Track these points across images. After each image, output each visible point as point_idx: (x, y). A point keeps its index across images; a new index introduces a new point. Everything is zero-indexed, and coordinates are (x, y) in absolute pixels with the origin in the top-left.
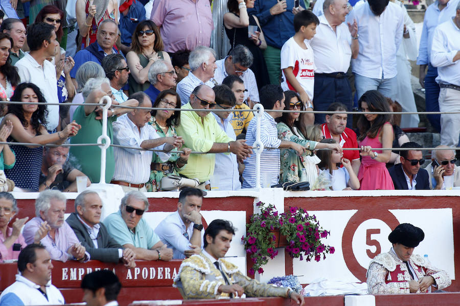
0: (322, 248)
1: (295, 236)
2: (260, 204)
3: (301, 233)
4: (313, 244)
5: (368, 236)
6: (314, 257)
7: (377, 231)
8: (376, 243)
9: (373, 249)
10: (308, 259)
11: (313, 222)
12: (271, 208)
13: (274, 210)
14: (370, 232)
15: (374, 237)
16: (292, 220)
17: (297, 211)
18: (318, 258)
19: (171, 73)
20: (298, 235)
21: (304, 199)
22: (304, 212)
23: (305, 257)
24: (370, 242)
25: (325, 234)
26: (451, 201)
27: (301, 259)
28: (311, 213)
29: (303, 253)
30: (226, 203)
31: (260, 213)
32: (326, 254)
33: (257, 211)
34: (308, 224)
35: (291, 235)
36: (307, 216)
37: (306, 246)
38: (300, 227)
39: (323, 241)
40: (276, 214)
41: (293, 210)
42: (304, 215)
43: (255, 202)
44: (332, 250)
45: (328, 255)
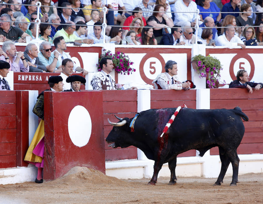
0: (130, 69)
1: (119, 64)
2: (104, 50)
3: (122, 63)
4: (126, 68)
5: (151, 65)
6: (127, 73)
7: (154, 63)
8: (154, 68)
9: (153, 70)
10: (125, 74)
11: (127, 58)
12: (109, 52)
13: (111, 53)
14: (151, 63)
15: (153, 65)
16: (118, 57)
17: (120, 54)
18: (129, 74)
19: (58, 19)
20: (120, 64)
21: (124, 49)
22: (123, 54)
23: (123, 73)
24: (151, 67)
25: (132, 63)
26: (186, 50)
27: (122, 74)
28: (126, 54)
29: (122, 71)
30: (90, 49)
31: (104, 54)
32: (132, 72)
33: (103, 53)
34: (125, 59)
35: (117, 63)
36: (124, 56)
37: (124, 68)
38: (121, 60)
39: (131, 66)
40: (111, 54)
41: (119, 53)
42: (123, 55)
43: (102, 49)
44: (135, 70)
45: (133, 72)
